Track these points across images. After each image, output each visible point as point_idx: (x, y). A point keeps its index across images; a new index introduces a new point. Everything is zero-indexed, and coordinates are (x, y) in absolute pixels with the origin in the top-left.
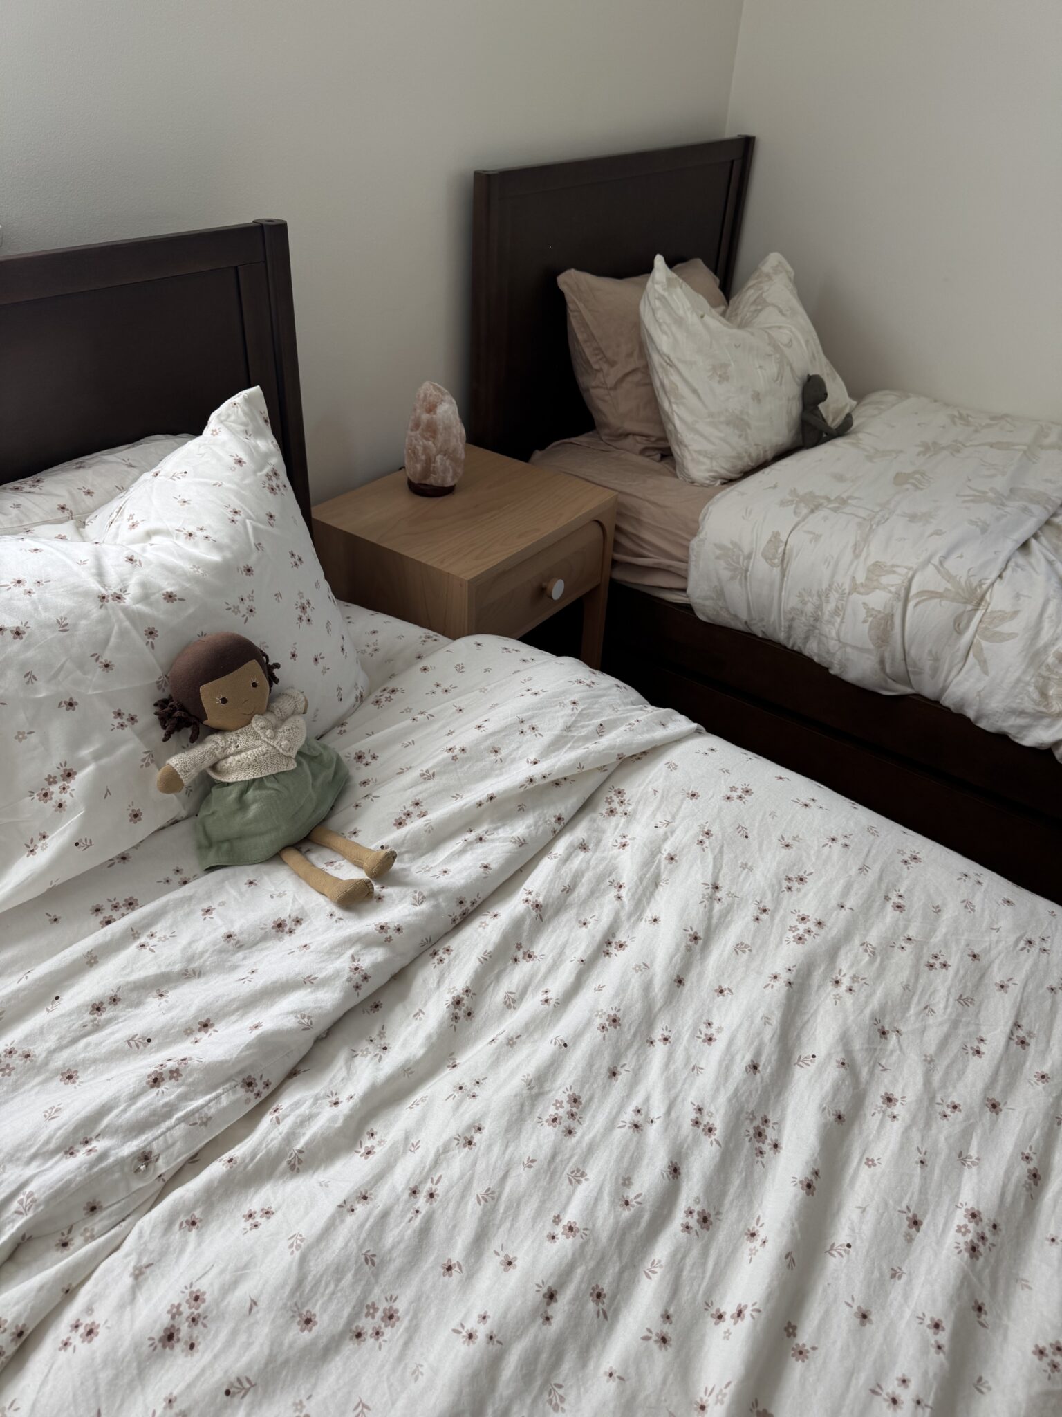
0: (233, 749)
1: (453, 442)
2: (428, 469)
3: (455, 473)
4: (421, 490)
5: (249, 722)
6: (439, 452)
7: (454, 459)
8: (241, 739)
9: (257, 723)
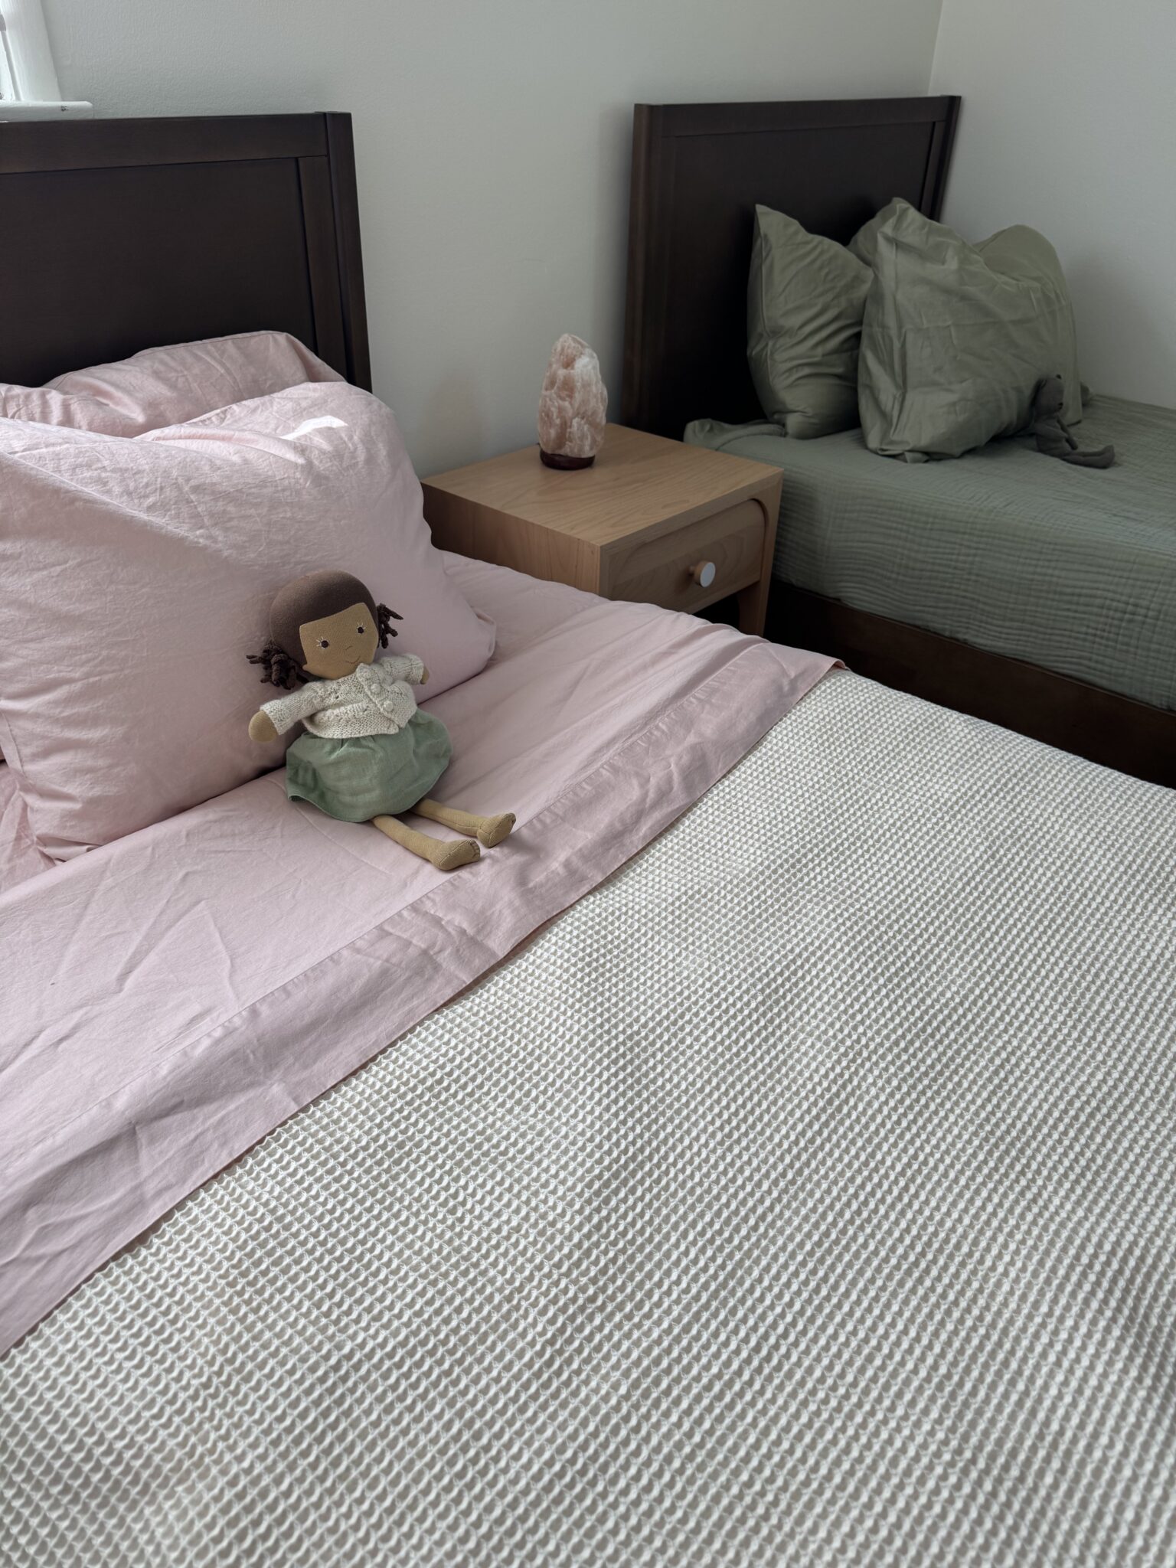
0: (332, 700)
1: (593, 403)
2: (562, 438)
3: (594, 441)
4: (555, 462)
5: (353, 671)
6: (577, 415)
7: (593, 424)
8: (340, 688)
9: (362, 673)
